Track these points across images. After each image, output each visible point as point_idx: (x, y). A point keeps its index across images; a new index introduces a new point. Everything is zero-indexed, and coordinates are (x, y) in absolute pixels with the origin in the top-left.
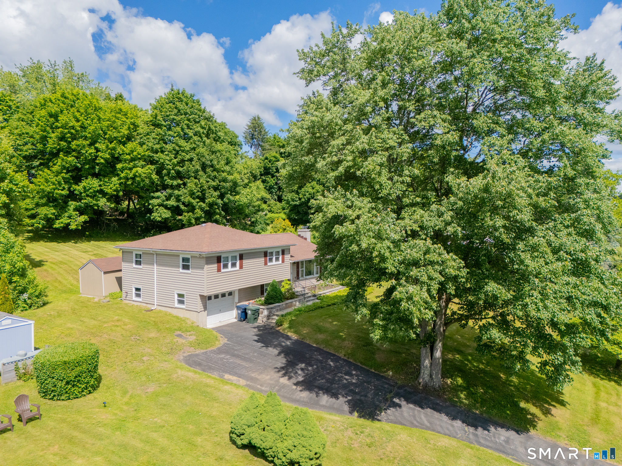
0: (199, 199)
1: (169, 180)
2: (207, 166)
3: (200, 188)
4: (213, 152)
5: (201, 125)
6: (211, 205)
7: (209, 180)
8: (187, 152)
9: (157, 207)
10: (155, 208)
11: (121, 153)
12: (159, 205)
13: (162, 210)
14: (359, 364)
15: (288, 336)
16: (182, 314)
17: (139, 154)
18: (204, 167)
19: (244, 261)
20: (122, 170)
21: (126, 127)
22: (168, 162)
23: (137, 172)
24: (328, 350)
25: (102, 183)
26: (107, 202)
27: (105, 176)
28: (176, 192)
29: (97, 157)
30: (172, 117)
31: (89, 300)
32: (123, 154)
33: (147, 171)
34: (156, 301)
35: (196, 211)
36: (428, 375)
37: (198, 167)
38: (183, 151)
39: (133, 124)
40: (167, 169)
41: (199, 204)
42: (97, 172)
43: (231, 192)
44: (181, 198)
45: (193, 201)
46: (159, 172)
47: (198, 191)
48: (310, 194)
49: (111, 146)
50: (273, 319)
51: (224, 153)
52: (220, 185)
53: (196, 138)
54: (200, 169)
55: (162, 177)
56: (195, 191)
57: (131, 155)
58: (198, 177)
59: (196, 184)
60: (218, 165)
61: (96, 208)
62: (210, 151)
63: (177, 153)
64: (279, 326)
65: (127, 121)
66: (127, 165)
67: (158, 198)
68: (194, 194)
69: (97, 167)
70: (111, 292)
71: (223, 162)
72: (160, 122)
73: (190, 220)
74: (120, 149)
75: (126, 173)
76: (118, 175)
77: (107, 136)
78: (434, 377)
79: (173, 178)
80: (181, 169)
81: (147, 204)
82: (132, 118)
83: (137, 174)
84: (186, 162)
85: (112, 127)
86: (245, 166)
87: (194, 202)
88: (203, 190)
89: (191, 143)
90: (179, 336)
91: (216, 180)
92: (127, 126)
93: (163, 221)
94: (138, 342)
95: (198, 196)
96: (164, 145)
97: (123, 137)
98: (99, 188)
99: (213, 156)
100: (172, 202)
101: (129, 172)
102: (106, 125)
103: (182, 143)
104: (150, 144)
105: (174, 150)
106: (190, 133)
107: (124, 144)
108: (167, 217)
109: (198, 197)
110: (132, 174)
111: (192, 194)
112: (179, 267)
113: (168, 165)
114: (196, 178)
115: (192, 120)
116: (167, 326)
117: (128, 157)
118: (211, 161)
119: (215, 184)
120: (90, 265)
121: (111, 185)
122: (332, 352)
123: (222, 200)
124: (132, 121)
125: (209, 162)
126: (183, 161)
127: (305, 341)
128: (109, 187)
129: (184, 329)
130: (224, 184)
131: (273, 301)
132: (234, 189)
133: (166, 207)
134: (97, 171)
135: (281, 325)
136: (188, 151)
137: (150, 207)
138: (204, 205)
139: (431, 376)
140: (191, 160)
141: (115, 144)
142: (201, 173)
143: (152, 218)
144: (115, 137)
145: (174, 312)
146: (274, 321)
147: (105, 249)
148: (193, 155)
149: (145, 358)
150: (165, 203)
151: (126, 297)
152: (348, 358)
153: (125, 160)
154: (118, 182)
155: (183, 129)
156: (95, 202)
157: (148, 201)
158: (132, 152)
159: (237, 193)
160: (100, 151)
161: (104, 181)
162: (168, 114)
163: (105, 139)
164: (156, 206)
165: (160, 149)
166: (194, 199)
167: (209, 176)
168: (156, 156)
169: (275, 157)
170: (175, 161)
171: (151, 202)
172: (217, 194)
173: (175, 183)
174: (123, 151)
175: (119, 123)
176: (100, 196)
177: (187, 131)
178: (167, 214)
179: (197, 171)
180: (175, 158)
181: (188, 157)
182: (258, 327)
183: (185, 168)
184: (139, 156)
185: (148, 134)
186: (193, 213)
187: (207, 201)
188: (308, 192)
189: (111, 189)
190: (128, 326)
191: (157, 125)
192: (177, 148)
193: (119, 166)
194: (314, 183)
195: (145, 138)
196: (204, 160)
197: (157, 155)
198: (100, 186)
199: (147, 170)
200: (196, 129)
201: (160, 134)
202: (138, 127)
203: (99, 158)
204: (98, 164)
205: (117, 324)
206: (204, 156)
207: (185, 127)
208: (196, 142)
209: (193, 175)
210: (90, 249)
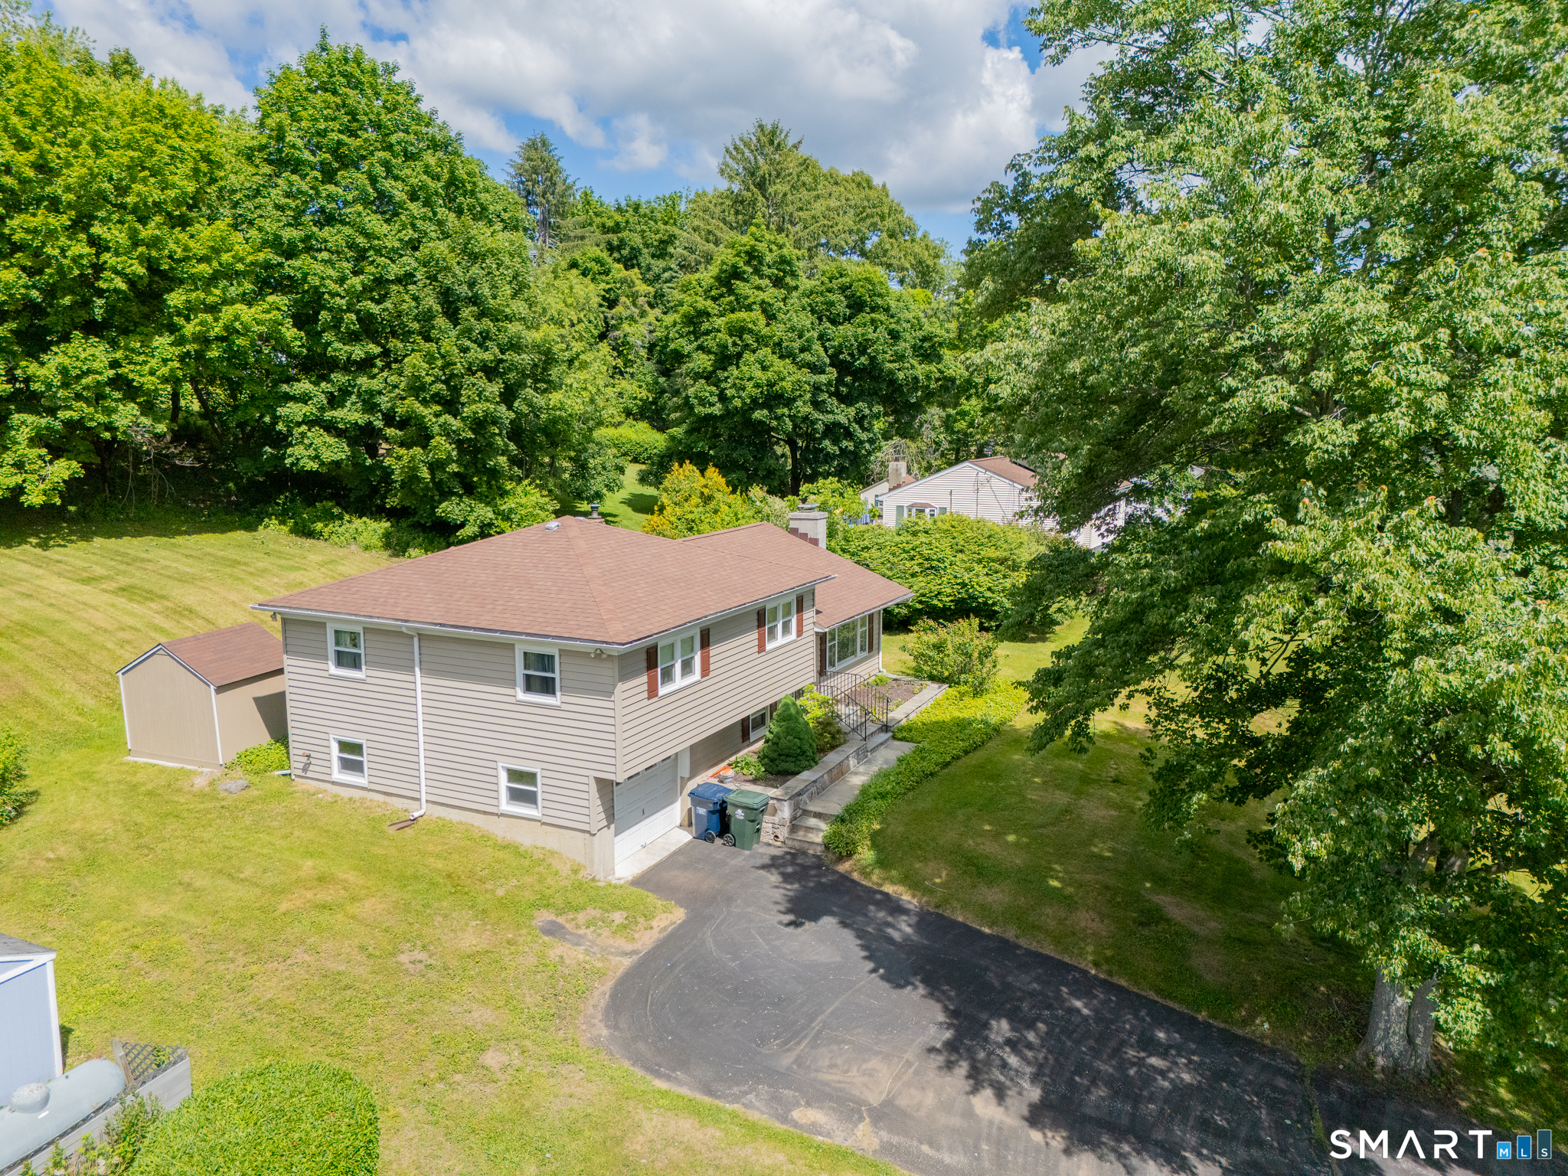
0: (438, 403)
1: (337, 345)
2: (459, 299)
3: (443, 368)
4: (474, 257)
5: (427, 166)
6: (480, 424)
7: (468, 343)
8: (393, 255)
9: (304, 428)
10: (296, 431)
11: (179, 253)
12: (311, 423)
13: (318, 437)
14: (1152, 995)
15: (886, 895)
16: (526, 837)
17: (241, 260)
18: (450, 306)
19: (714, 650)
20: (189, 311)
21: (186, 168)
22: (333, 287)
23: (237, 318)
24: (1034, 946)
25: (119, 355)
26: (142, 414)
27: (125, 332)
28: (363, 381)
29: (98, 268)
30: (335, 136)
31: (173, 782)
32: (186, 259)
33: (268, 316)
34: (423, 789)
35: (433, 442)
36: (1402, 1037)
37: (431, 302)
38: (378, 252)
39: (206, 158)
40: (330, 310)
41: (442, 420)
42: (99, 318)
43: (536, 381)
44: (379, 399)
45: (420, 409)
46: (304, 319)
47: (437, 379)
48: (757, 386)
49: (145, 233)
50: (809, 829)
51: (507, 260)
52: (501, 361)
53: (415, 208)
54: (437, 308)
55: (315, 336)
56: (429, 379)
57: (215, 264)
58: (434, 333)
59: (430, 359)
60: (494, 297)
61: (107, 435)
62: (464, 251)
63: (361, 255)
64: (841, 859)
65: (186, 146)
66: (202, 295)
67: (304, 399)
68: (423, 388)
69: (100, 302)
70: (241, 750)
71: (507, 290)
72: (297, 153)
73: (415, 469)
74: (176, 242)
75: (202, 323)
76: (172, 329)
77: (130, 200)
78: (1418, 1041)
79: (353, 338)
80: (375, 309)
81: (267, 419)
82: (198, 138)
83: (237, 325)
84: (394, 287)
85: (144, 168)
86: (569, 301)
87: (427, 412)
88: (452, 376)
89: (404, 227)
90: (553, 930)
91: (489, 343)
92: (191, 165)
93: (324, 470)
94: (432, 975)
95: (437, 394)
96: (315, 229)
97: (178, 202)
98: (111, 373)
99: (475, 270)
100: (350, 414)
101: (209, 318)
102: (125, 160)
103: (374, 222)
104: (270, 226)
105: (352, 246)
106: (395, 192)
107: (183, 223)
108: (336, 458)
109: (437, 398)
110: (221, 323)
111: (417, 388)
112: (513, 685)
113: (333, 295)
114: (428, 339)
115: (397, 148)
116: (500, 892)
117: (204, 269)
118: (472, 284)
119: (487, 356)
120: (162, 662)
121: (153, 363)
122: (1049, 950)
123: (510, 408)
124: (201, 146)
125: (465, 287)
126: (380, 281)
127: (948, 913)
128: (147, 368)
129: (559, 902)
130: (517, 358)
131: (789, 766)
132: (542, 373)
133: (330, 427)
134: (99, 313)
135: (850, 855)
136: (394, 250)
137: (280, 427)
138: (455, 424)
139: (1410, 1039)
140: (407, 279)
141: (158, 226)
142: (441, 321)
143: (288, 461)
144: (155, 204)
145: (499, 829)
146: (818, 838)
147: (150, 566)
148: (408, 262)
149: (492, 1059)
150: (328, 415)
151: (305, 770)
152: (1110, 973)
153: (194, 278)
154: (177, 351)
155: (373, 180)
156: (102, 418)
157: (271, 410)
158: (217, 251)
159: (552, 386)
160: (107, 249)
161: (127, 348)
162: (322, 125)
163: (123, 207)
164: (299, 424)
165: (302, 241)
166: (425, 403)
167: (467, 332)
168: (292, 267)
169: (597, 260)
170: (356, 282)
171: (280, 411)
172: (494, 388)
173: (358, 352)
174: (186, 249)
175: (164, 152)
176: (117, 395)
177: (387, 184)
178: (335, 450)
179: (427, 317)
180: (355, 273)
181: (394, 270)
182: (774, 864)
183: (388, 304)
184: (240, 267)
185: (258, 192)
186: (424, 447)
187: (467, 411)
188: (750, 379)
189: (152, 373)
190: (368, 904)
191: (283, 163)
192: (361, 241)
193: (175, 299)
194: (765, 352)
195: (249, 204)
196: (448, 282)
197: (296, 263)
198: (115, 364)
199: (268, 312)
200: (414, 181)
201: (300, 192)
202: (220, 166)
203: (106, 274)
204: (100, 293)
205: (325, 896)
206: (447, 269)
207: (380, 170)
208: (419, 223)
209: (416, 326)
210: (99, 571)
